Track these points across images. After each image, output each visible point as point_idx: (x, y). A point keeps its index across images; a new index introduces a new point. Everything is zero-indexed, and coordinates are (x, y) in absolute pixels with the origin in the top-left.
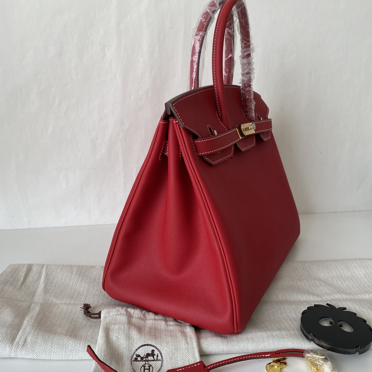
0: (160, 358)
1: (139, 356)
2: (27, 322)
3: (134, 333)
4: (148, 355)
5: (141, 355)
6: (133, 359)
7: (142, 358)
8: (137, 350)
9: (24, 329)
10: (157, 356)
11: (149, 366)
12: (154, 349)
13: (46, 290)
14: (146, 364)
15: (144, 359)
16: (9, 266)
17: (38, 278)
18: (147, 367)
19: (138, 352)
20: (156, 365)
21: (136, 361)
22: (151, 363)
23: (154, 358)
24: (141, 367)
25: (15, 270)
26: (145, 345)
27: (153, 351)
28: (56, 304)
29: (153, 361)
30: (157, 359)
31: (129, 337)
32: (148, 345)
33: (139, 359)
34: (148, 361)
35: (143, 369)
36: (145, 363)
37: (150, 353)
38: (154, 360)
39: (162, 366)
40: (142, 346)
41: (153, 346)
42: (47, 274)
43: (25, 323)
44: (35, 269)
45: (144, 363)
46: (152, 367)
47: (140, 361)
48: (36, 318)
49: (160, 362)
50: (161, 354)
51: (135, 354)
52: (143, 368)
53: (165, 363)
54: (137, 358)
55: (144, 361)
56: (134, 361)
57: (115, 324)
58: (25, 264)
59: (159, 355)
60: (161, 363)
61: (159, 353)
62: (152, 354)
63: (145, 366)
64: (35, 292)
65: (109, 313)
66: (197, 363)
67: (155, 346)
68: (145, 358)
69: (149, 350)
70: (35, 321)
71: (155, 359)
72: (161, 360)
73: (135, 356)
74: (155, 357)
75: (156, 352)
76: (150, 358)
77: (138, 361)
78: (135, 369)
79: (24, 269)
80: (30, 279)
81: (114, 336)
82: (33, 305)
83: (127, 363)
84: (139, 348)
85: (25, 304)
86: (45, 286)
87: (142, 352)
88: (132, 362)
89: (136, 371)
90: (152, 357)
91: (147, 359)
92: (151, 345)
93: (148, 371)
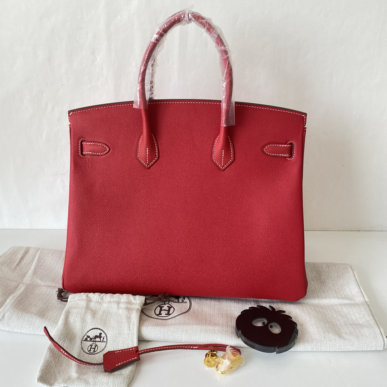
0: (105, 340)
1: (89, 337)
2: (10, 301)
3: (89, 317)
4: (96, 337)
5: (90, 337)
6: (84, 339)
7: (91, 339)
8: (88, 332)
9: (5, 307)
10: (104, 338)
11: (95, 346)
12: (102, 332)
13: (35, 272)
14: (93, 344)
15: (93, 340)
16: (10, 249)
17: (31, 261)
18: (93, 347)
19: (88, 334)
20: (101, 345)
21: (86, 341)
23: (100, 339)
24: (88, 346)
25: (14, 252)
26: (94, 329)
27: (101, 334)
28: (40, 286)
29: (99, 342)
30: (103, 341)
31: (83, 321)
32: (97, 329)
33: (89, 339)
34: (95, 341)
37: (98, 335)
38: (100, 341)
39: (105, 347)
40: (93, 329)
41: (101, 330)
42: (39, 257)
43: (8, 301)
44: (31, 252)
45: (92, 343)
46: (97, 347)
48: (18, 298)
50: (106, 337)
51: (86, 335)
52: (90, 347)
53: (108, 345)
54: (87, 339)
55: (92, 341)
56: (84, 341)
57: (75, 308)
58: (24, 247)
59: (105, 338)
60: (105, 344)
61: (105, 336)
62: (100, 337)
63: (92, 346)
64: (26, 273)
65: (74, 298)
66: (132, 348)
67: (103, 330)
68: (93, 339)
69: (97, 332)
70: (15, 301)
71: (102, 340)
73: (86, 337)
74: (102, 339)
75: (103, 335)
76: (98, 339)
77: (88, 341)
78: (83, 348)
79: (22, 252)
80: (25, 261)
81: (72, 319)
82: (20, 285)
83: (78, 342)
84: (90, 330)
85: (14, 284)
86: (35, 269)
87: (92, 334)
88: (82, 341)
89: (84, 349)
90: (99, 339)
91: (95, 340)
92: (99, 329)
93: (93, 350)
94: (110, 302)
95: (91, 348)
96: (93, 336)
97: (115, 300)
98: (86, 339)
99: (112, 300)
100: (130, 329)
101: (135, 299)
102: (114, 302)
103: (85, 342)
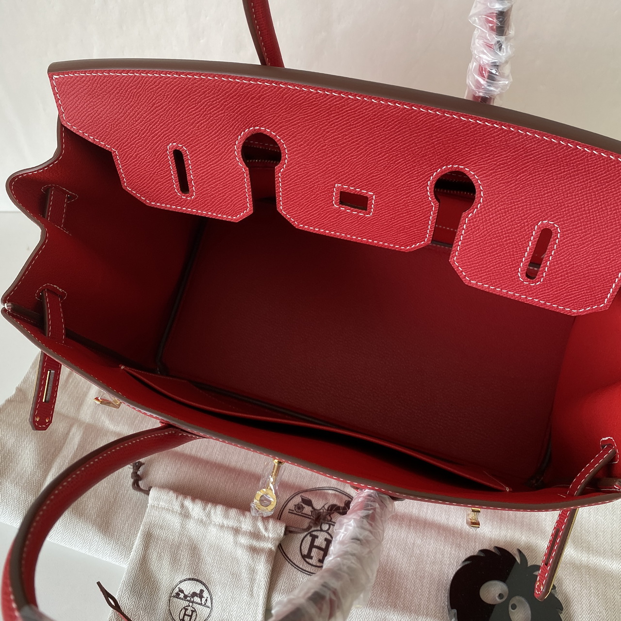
0: (208, 603)
1: (182, 591)
4: (194, 594)
5: (185, 591)
6: (174, 594)
7: (186, 596)
8: (181, 582)
10: (206, 600)
11: (193, 611)
14: (189, 606)
15: (188, 599)
18: (189, 612)
19: (183, 586)
20: (202, 611)
21: (177, 598)
22: (197, 607)
23: (201, 601)
24: (180, 609)
27: (202, 591)
29: (199, 604)
30: (205, 604)
33: (182, 595)
34: (193, 602)
35: (183, 613)
36: (187, 605)
37: (198, 592)
38: (201, 604)
39: (209, 616)
40: (189, 579)
41: (204, 584)
45: (187, 603)
46: (195, 614)
47: (182, 599)
49: (208, 610)
50: (211, 599)
51: (178, 586)
52: (183, 611)
53: (213, 614)
55: (188, 601)
56: (174, 597)
57: (161, 527)
59: (209, 600)
60: (209, 612)
61: (209, 597)
62: (200, 596)
63: (187, 609)
67: (207, 585)
68: (189, 597)
71: (203, 603)
72: (210, 607)
73: (177, 590)
74: (204, 600)
75: (206, 594)
76: (197, 599)
77: (180, 598)
78: (172, 611)
83: (164, 598)
84: (185, 580)
87: (187, 588)
88: (171, 599)
89: (173, 614)
90: (199, 599)
91: (192, 599)
92: (201, 582)
93: (189, 618)
94: (222, 527)
95: (185, 614)
96: (188, 592)
97: (231, 523)
98: (178, 594)
99: (225, 523)
100: (252, 595)
101: (266, 529)
102: (228, 527)
103: (175, 600)
